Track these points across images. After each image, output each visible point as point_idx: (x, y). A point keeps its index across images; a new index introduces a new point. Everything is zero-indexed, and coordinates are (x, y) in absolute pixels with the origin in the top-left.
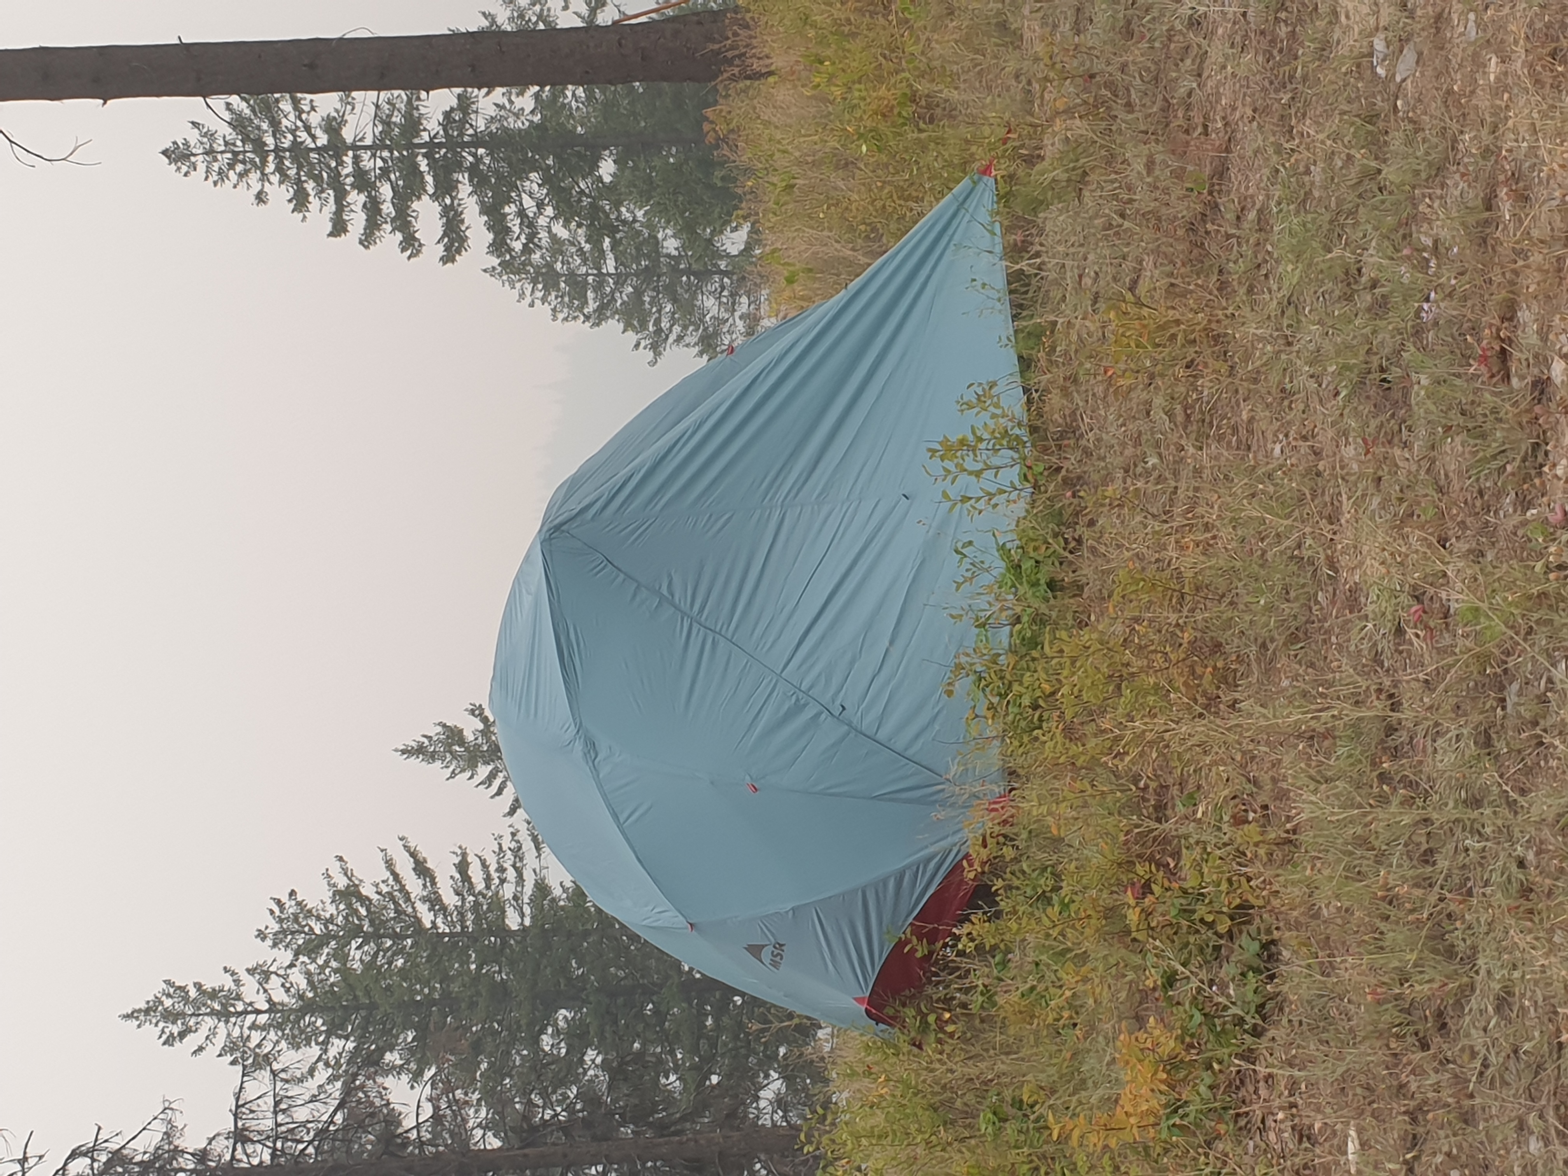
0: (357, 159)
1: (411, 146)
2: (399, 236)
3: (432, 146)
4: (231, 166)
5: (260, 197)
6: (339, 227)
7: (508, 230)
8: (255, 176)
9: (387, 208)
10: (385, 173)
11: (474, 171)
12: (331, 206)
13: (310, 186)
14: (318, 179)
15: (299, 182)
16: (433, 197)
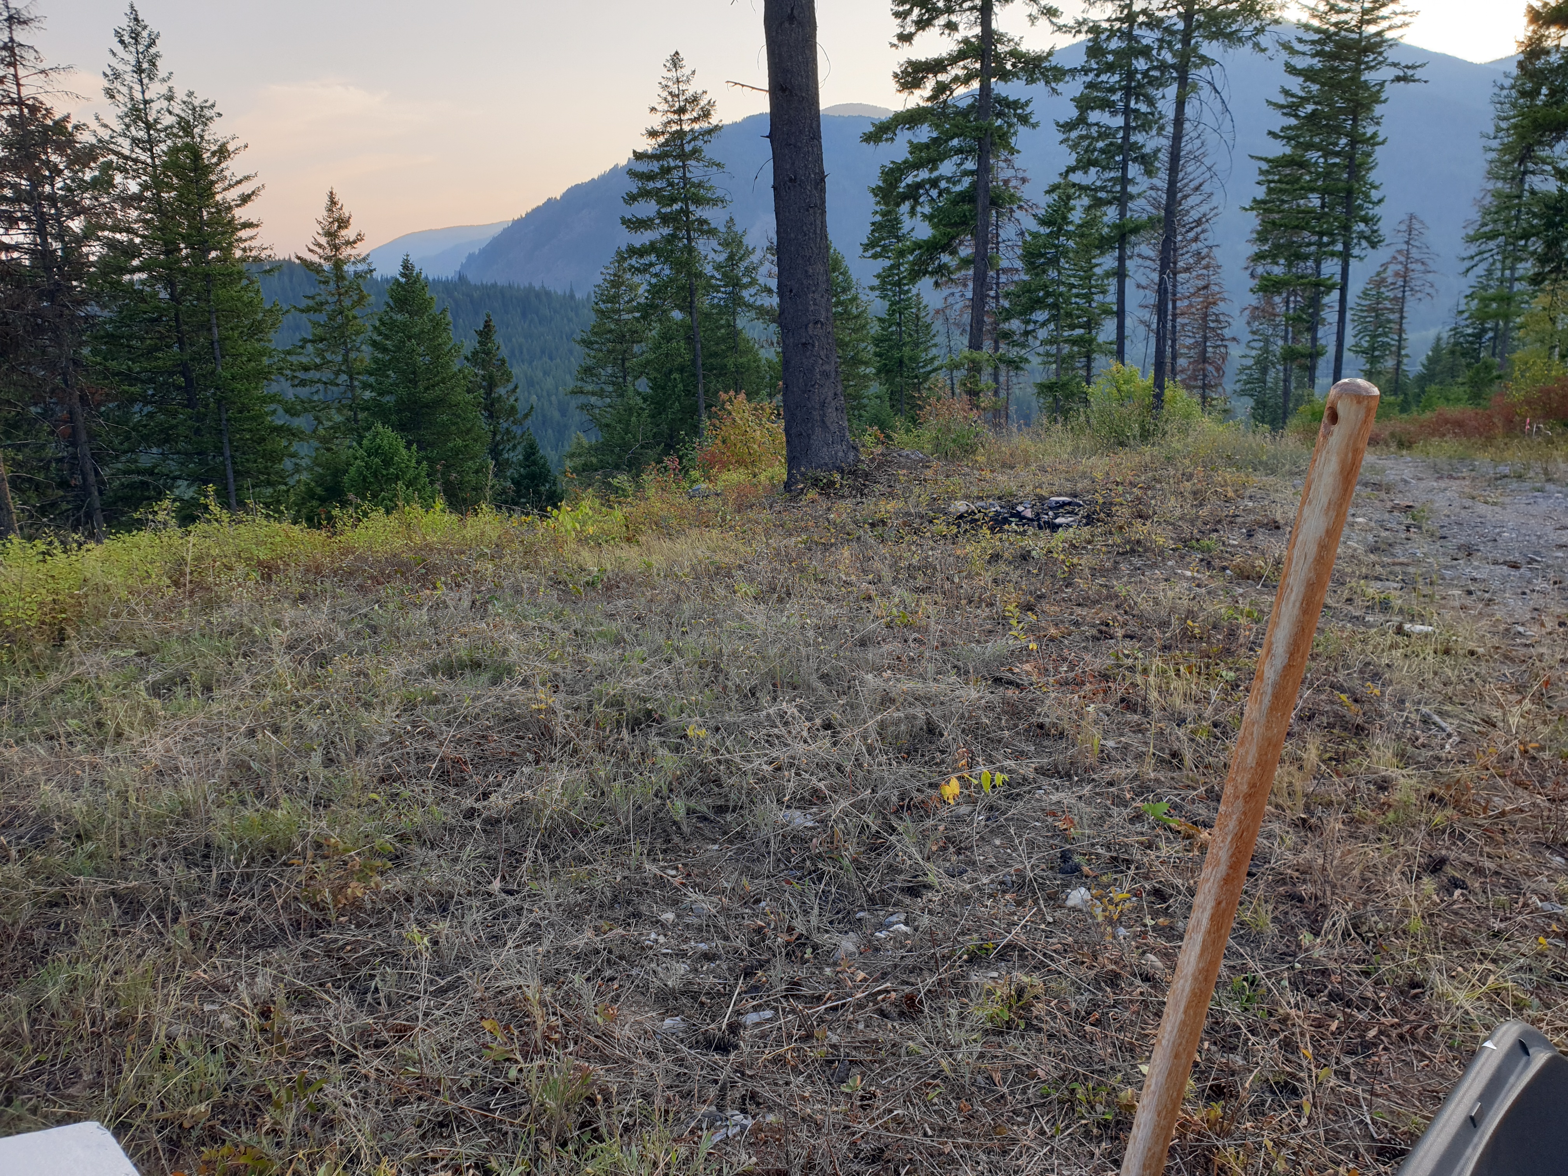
0: (677, 168)
1: (685, 200)
2: (635, 191)
3: (687, 213)
4: (670, 93)
5: (653, 109)
6: (638, 156)
7: (642, 256)
8: (666, 107)
9: (651, 185)
10: (671, 184)
11: (674, 236)
12: (650, 152)
13: (661, 139)
14: (666, 145)
15: (663, 133)
16: (659, 212)
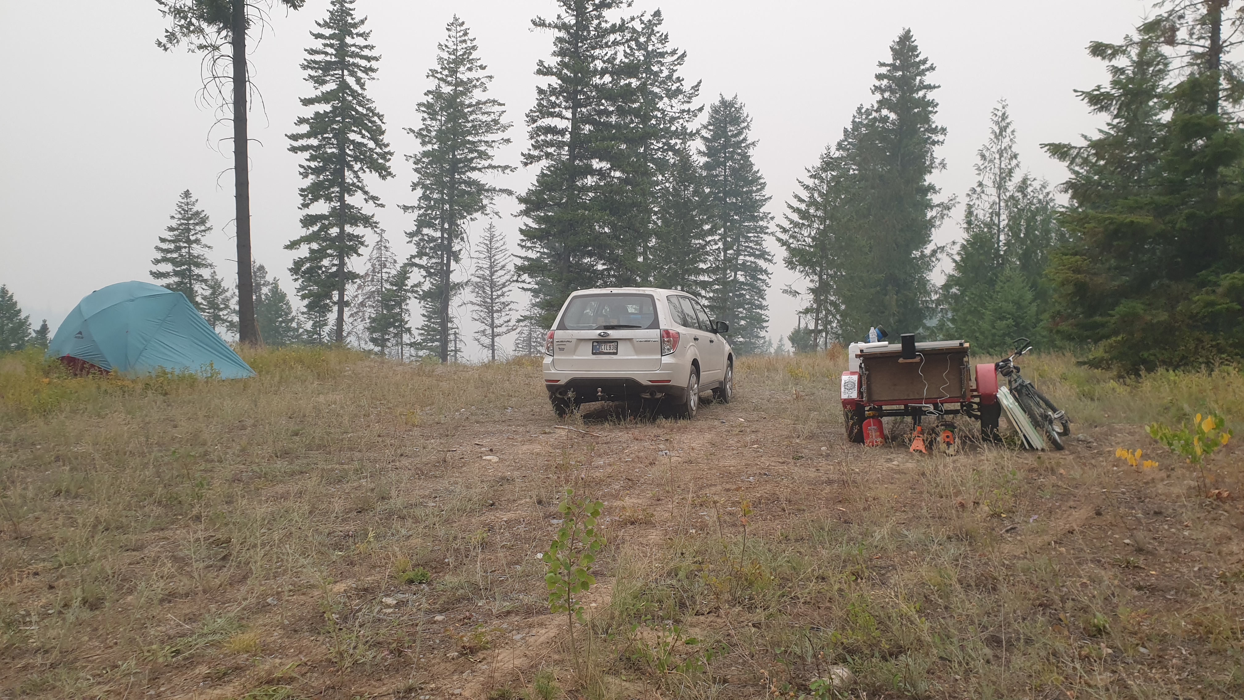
0: (185, 247)
1: (189, 265)
2: (160, 258)
3: (190, 270)
4: (183, 210)
5: (173, 217)
6: (163, 240)
8: (180, 216)
9: (169, 256)
10: (181, 255)
11: (182, 282)
12: (169, 238)
13: (176, 233)
14: (179, 235)
15: (177, 229)
16: (174, 270)
